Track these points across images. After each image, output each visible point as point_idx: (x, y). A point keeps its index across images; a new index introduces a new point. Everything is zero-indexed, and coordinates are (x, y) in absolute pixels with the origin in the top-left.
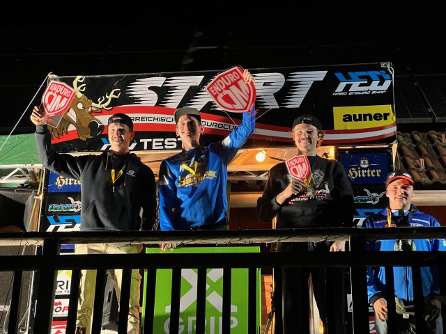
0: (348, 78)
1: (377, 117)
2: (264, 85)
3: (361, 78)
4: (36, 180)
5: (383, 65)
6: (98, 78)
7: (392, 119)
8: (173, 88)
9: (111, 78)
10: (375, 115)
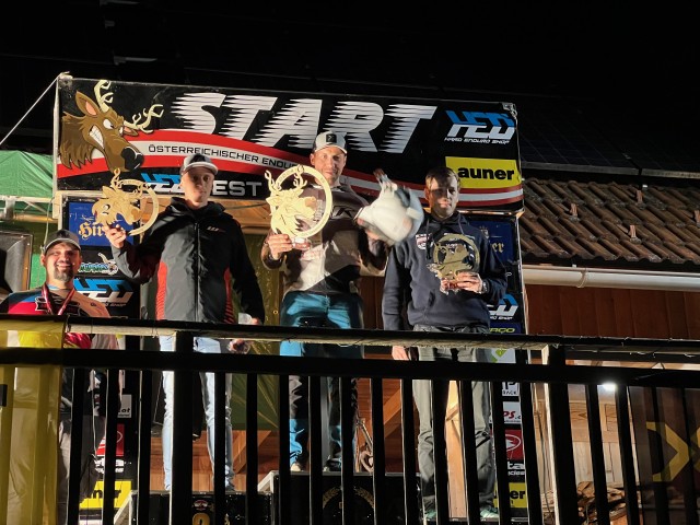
0: (463, 120)
1: (500, 174)
2: (357, 118)
3: (479, 120)
5: (505, 106)
6: (130, 86)
7: (518, 179)
8: (237, 111)
9: (148, 87)
10: (498, 172)
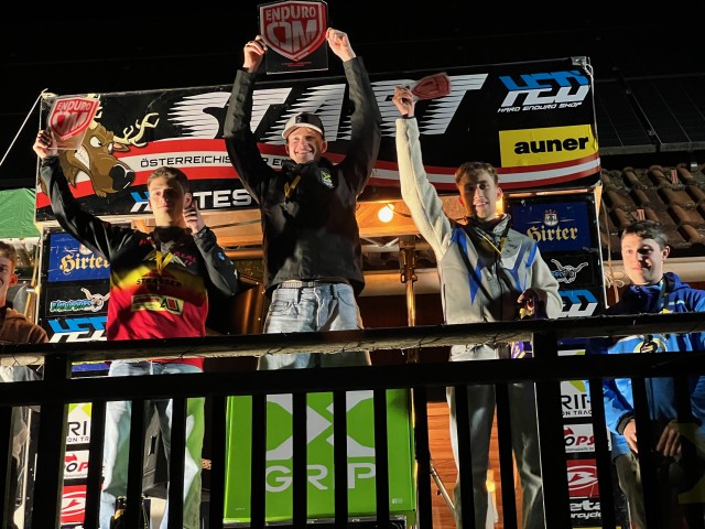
0: (522, 84)
1: (569, 144)
2: (388, 99)
3: (542, 83)
4: (28, 262)
5: (575, 61)
6: (122, 97)
7: (593, 146)
9: (143, 95)
10: (566, 142)
